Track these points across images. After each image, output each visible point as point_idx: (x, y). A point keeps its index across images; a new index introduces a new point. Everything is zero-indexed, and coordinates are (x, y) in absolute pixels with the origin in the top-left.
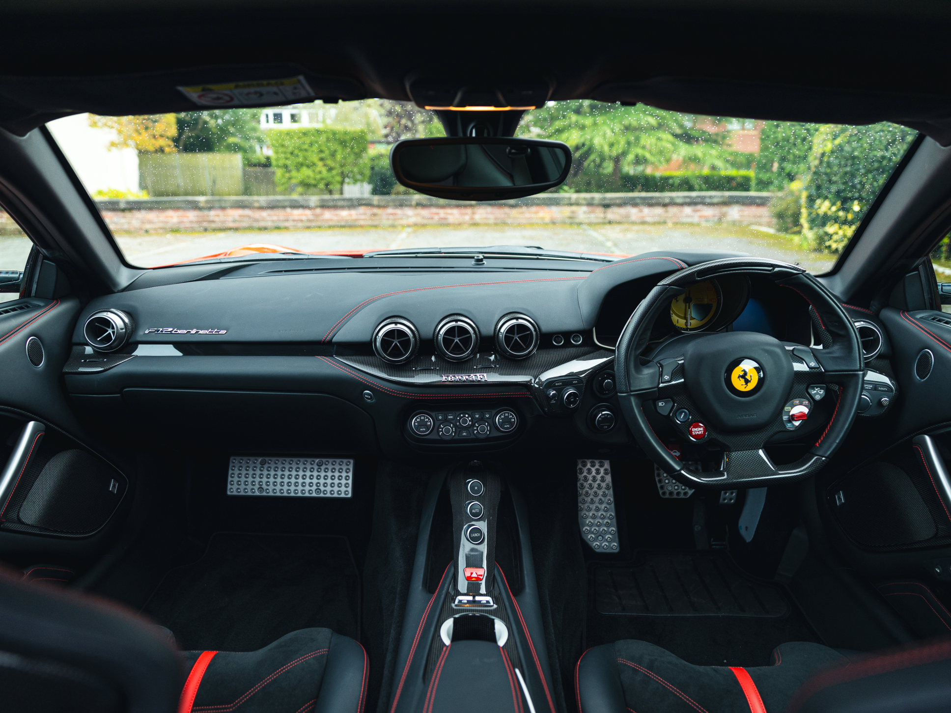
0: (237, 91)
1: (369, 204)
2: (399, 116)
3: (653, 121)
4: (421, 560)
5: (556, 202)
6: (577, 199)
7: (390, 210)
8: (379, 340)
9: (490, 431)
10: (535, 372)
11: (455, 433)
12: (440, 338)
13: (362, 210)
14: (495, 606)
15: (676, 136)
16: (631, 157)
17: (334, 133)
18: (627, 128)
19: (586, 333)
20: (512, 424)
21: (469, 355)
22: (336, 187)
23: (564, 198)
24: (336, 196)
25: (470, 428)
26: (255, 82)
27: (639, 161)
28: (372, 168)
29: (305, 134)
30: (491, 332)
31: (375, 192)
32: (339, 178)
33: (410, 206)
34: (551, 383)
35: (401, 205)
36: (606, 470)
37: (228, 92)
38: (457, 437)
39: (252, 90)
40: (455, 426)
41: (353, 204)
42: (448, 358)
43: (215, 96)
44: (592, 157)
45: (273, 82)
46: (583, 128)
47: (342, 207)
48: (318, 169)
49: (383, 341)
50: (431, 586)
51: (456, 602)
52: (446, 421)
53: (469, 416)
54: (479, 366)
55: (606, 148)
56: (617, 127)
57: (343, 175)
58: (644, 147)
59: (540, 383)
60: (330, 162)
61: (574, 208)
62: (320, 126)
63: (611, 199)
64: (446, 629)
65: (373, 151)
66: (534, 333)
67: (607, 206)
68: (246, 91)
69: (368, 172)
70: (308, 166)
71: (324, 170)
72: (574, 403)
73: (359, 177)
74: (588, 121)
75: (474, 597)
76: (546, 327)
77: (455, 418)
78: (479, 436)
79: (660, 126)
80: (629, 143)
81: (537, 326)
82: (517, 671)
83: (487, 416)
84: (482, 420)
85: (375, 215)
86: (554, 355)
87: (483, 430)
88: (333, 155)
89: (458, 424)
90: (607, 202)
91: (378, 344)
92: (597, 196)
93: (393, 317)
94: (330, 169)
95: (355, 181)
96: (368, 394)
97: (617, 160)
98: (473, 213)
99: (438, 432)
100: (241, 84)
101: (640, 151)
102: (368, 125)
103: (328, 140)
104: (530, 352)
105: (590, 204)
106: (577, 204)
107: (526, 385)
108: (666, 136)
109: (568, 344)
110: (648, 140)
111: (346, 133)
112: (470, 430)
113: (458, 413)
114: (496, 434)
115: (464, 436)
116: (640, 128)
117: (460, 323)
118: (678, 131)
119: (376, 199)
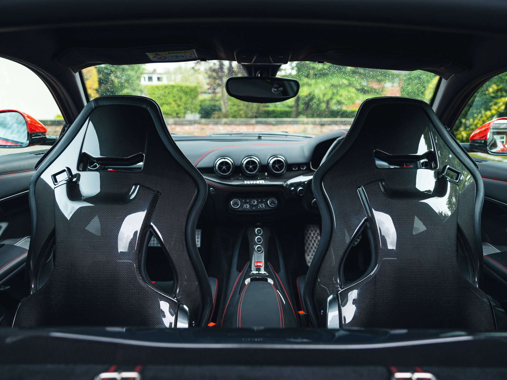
0: (168, 55)
1: (199, 123)
2: (215, 78)
3: (346, 82)
4: (235, 261)
5: (296, 123)
6: (307, 121)
7: (211, 126)
8: (217, 166)
9: (265, 207)
10: (285, 180)
11: (250, 207)
12: (244, 165)
13: (196, 126)
14: (268, 274)
15: (358, 90)
16: (334, 101)
17: (181, 88)
18: (333, 85)
19: (307, 164)
20: (275, 204)
21: (256, 173)
22: (182, 115)
23: (300, 121)
24: (182, 119)
25: (256, 205)
26: (176, 52)
27: (339, 103)
28: (201, 106)
29: (166, 87)
30: (266, 163)
31: (202, 117)
32: (183, 111)
33: (221, 124)
34: (292, 185)
35: (216, 124)
36: (318, 234)
37: (165, 56)
38: (250, 210)
39: (174, 55)
40: (250, 205)
41: (191, 123)
42: (247, 174)
43: (159, 57)
44: (315, 101)
45: (183, 51)
46: (310, 85)
47: (186, 125)
48: (172, 106)
49: (219, 166)
50: (240, 269)
51: (251, 273)
52: (246, 203)
53: (256, 200)
54: (261, 178)
55: (321, 96)
56: (328, 85)
57: (186, 109)
58: (341, 96)
59: (287, 185)
60: (179, 102)
61: (306, 126)
62: (173, 83)
63: (325, 121)
64: (248, 281)
65: (201, 97)
66: (285, 164)
67: (322, 125)
68: (172, 55)
69: (199, 108)
70: (167, 104)
71: (176, 106)
72: (302, 193)
73: (193, 110)
74: (313, 82)
75: (259, 272)
76: (289, 161)
77: (250, 201)
78: (261, 209)
79: (350, 85)
80: (333, 94)
81: (286, 161)
82: (278, 291)
83: (264, 200)
84: (262, 202)
85: (202, 129)
86: (293, 173)
87: (262, 206)
88: (181, 98)
89: (251, 204)
90: (322, 123)
91: (217, 168)
92: (318, 120)
93: (223, 157)
94: (179, 106)
95: (192, 112)
96: (212, 190)
97: (328, 103)
98: (254, 129)
99: (242, 207)
100: (171, 52)
101: (339, 98)
102: (198, 83)
103: (178, 91)
104: (283, 172)
105: (314, 124)
106: (307, 123)
107: (281, 186)
108: (353, 90)
109: (299, 169)
110: (343, 92)
111: (187, 87)
112: (257, 206)
113: (251, 199)
114: (268, 208)
115: (254, 209)
116: (340, 86)
117: (252, 159)
118: (359, 87)
119: (203, 120)
